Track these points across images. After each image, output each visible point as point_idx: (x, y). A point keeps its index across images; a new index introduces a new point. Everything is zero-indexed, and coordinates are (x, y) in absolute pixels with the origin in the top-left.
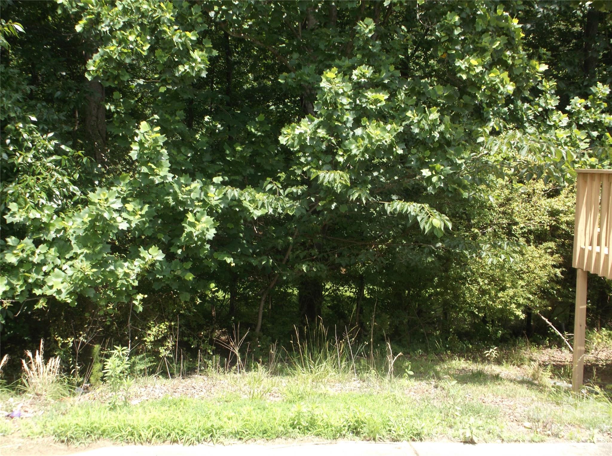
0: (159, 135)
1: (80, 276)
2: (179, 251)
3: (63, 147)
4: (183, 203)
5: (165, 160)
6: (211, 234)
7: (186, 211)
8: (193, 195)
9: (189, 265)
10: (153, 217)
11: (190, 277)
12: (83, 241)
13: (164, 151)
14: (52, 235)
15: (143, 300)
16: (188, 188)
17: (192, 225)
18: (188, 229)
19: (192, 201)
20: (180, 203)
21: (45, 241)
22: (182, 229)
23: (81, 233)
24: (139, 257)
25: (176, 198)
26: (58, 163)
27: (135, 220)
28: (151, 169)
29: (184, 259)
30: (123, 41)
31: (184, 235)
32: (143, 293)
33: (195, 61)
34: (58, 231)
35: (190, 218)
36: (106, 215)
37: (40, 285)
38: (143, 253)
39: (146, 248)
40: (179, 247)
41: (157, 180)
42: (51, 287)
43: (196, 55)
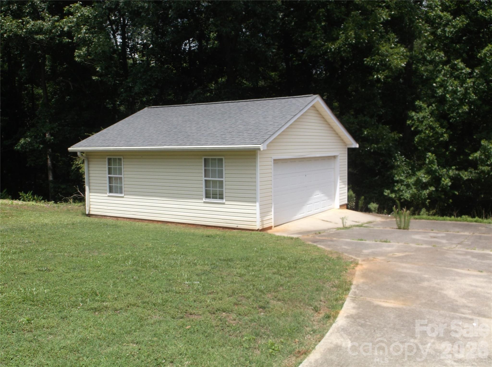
0: (434, 157)
1: (414, 193)
2: (440, 189)
3: (407, 160)
4: (441, 175)
5: (436, 163)
6: (450, 184)
7: (442, 177)
8: (444, 173)
9: (443, 193)
10: (432, 179)
11: (443, 196)
12: (414, 185)
13: (436, 161)
14: (405, 183)
15: (429, 202)
16: (443, 171)
17: (444, 181)
18: (443, 182)
19: (444, 174)
20: (440, 175)
21: (403, 185)
22: (441, 183)
23: (413, 183)
24: (429, 189)
25: (439, 173)
26: (405, 164)
27: (427, 179)
28: (432, 166)
29: (442, 191)
30: (425, 133)
31: (441, 184)
32: (429, 200)
33: (445, 137)
34: (406, 182)
35: (443, 179)
36: (420, 178)
37: (402, 195)
38: (429, 188)
39: (430, 187)
40: (440, 188)
41: (433, 169)
42: (405, 196)
43: (445, 135)
